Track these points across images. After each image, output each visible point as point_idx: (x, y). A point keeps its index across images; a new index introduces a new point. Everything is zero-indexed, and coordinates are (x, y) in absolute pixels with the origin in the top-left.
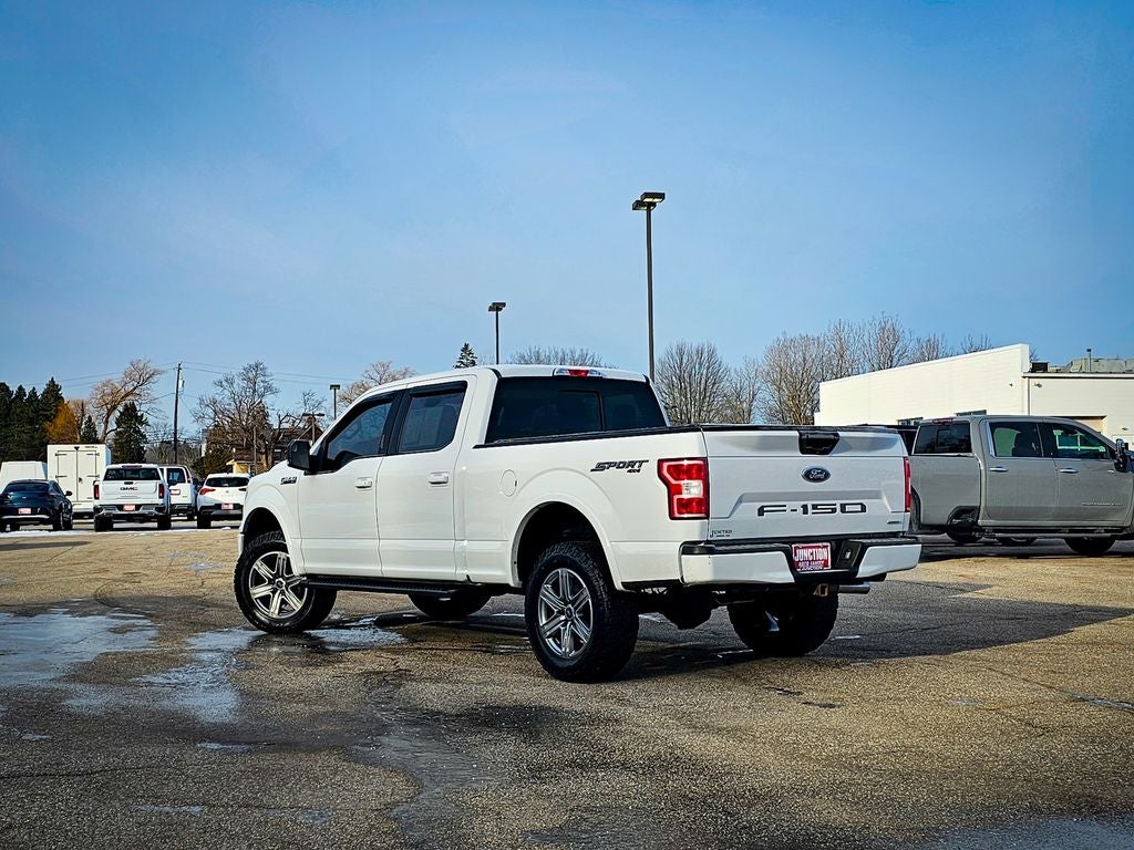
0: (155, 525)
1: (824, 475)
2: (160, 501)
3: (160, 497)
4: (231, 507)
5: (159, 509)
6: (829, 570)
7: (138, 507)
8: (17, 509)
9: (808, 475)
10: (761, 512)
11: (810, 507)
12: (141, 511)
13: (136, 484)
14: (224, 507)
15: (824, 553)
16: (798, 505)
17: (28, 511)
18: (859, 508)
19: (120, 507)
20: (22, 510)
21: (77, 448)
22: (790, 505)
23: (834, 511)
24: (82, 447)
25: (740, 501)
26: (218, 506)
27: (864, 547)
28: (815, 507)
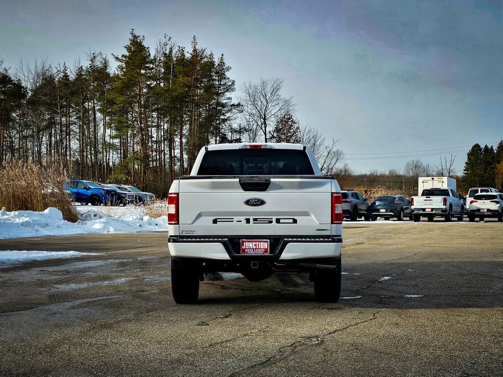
0: (443, 219)
1: (261, 202)
2: (444, 207)
3: (444, 205)
4: (486, 210)
5: (443, 210)
6: (268, 254)
7: (432, 209)
8: (379, 209)
9: (248, 202)
10: (215, 221)
11: (251, 220)
12: (434, 212)
13: (432, 198)
14: (482, 211)
15: (264, 245)
16: (243, 218)
17: (384, 210)
18: (291, 221)
19: (424, 210)
20: (381, 210)
21: (433, 179)
22: (236, 218)
23: (271, 222)
24: (435, 178)
25: (199, 215)
26: (479, 210)
27: (286, 243)
28: (255, 220)
